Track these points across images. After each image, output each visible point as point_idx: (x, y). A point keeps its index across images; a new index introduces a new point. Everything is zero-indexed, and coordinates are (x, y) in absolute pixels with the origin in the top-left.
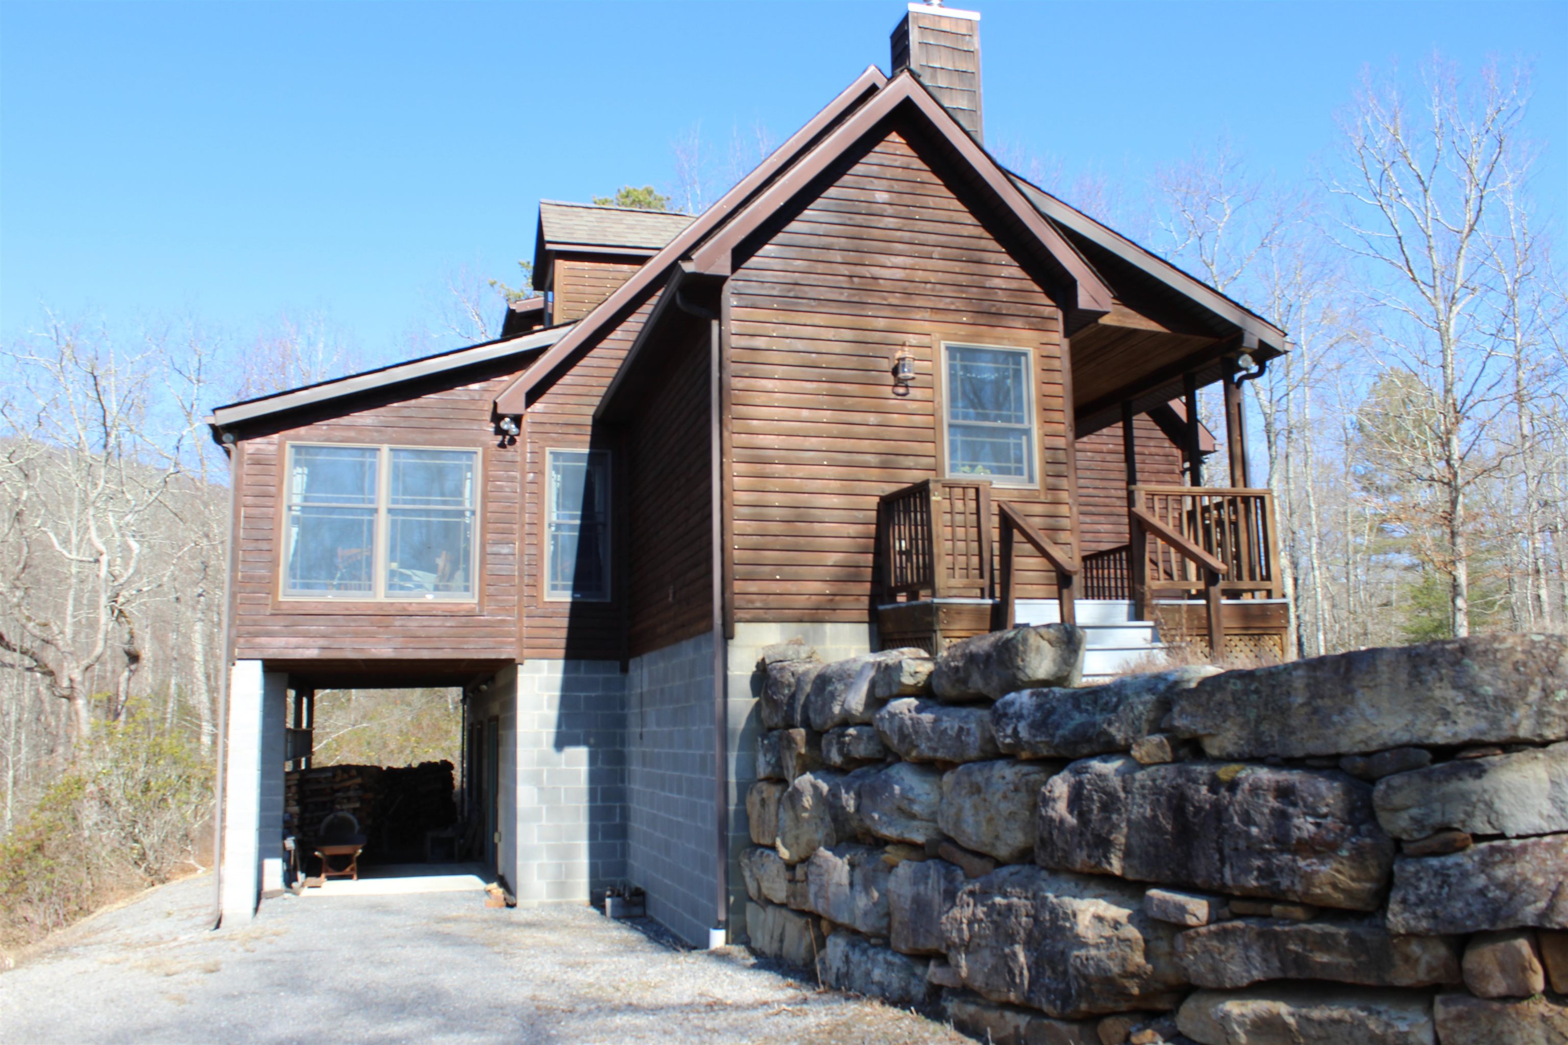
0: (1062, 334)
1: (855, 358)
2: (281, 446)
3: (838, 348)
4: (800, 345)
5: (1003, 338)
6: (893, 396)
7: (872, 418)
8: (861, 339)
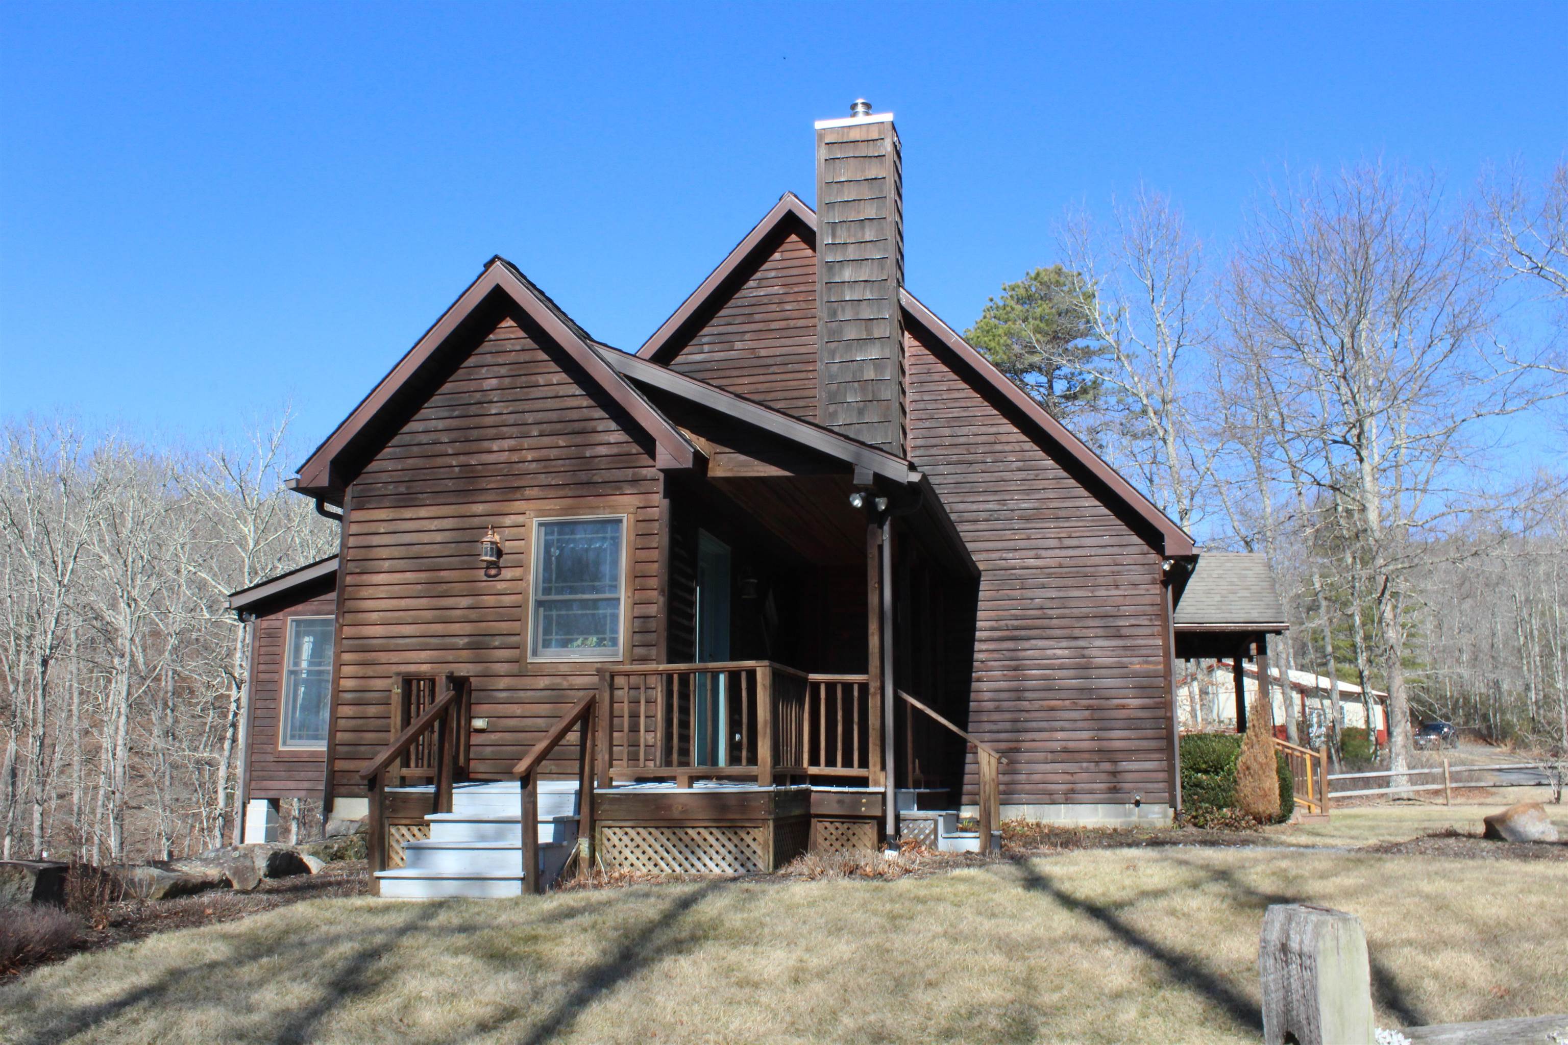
0: (661, 495)
1: (453, 545)
2: (285, 623)
3: (439, 537)
4: (407, 538)
5: (598, 507)
6: (485, 578)
7: (465, 602)
8: (460, 526)
